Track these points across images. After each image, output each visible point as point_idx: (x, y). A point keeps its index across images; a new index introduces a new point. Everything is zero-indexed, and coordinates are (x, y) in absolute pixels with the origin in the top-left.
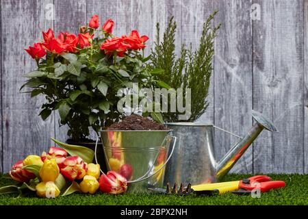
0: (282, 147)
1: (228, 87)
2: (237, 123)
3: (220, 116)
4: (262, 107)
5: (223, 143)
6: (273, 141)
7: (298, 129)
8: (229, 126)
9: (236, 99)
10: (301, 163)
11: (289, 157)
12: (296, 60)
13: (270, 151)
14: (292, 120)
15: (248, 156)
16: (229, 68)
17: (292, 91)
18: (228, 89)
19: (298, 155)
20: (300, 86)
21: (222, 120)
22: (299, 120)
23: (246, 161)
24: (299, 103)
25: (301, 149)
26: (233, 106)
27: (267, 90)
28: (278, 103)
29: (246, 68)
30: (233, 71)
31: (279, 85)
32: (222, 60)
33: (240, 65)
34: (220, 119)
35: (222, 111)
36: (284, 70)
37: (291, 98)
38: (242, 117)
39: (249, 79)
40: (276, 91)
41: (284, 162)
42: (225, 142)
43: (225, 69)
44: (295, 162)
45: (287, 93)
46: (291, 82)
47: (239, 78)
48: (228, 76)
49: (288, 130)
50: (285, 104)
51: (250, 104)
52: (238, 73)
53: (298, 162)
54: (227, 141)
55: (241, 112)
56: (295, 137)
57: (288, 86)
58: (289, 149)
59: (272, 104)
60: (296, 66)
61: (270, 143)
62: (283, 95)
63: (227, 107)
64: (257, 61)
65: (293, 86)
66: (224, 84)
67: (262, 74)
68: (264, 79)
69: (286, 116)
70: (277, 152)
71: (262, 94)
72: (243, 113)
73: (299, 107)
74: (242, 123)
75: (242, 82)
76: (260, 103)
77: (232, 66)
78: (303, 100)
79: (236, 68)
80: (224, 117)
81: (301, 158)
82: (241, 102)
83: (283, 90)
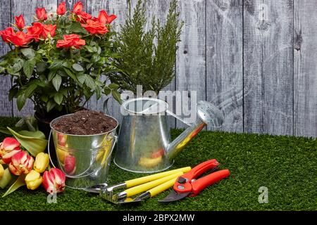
0: (272, 85)
1: (219, 29)
2: (228, 62)
3: (212, 55)
4: (252, 48)
5: (215, 79)
6: (263, 79)
7: (287, 69)
8: (220, 63)
9: (227, 39)
10: (290, 100)
11: (279, 95)
12: (286, 6)
13: (260, 88)
14: (282, 61)
15: (239, 92)
16: (220, 11)
17: (282, 34)
18: (219, 30)
19: (288, 93)
20: (290, 30)
21: (214, 57)
22: (289, 62)
23: (237, 95)
24: (288, 45)
25: (291, 87)
26: (224, 45)
27: (257, 32)
28: (268, 45)
29: (236, 12)
30: (224, 14)
31: (269, 28)
32: (213, 4)
33: (231, 9)
34: (211, 56)
35: (213, 49)
36: (274, 15)
37: (281, 40)
38: (233, 56)
39: (239, 22)
40: (266, 33)
41: (274, 100)
42: (217, 78)
43: (216, 11)
44: (285, 99)
45: (277, 36)
46: (280, 26)
47: (230, 21)
48: (219, 18)
49: (277, 70)
50: (275, 46)
51: (240, 44)
52: (229, 16)
53: (287, 100)
54: (219, 76)
55: (231, 51)
56: (284, 77)
57: (278, 30)
58: (279, 87)
59: (262, 46)
60: (285, 11)
61: (260, 81)
62: (272, 37)
63: (218, 46)
64: (248, 5)
65: (282, 29)
66: (215, 25)
67: (252, 17)
68: (254, 22)
69: (276, 57)
70: (267, 89)
71: (253, 36)
72: (234, 52)
73: (288, 50)
74: (232, 61)
75: (232, 24)
76: (250, 44)
77: (223, 9)
78: (292, 42)
79: (227, 11)
80: (215, 55)
81: (291, 96)
82: (232, 42)
83: (273, 33)
